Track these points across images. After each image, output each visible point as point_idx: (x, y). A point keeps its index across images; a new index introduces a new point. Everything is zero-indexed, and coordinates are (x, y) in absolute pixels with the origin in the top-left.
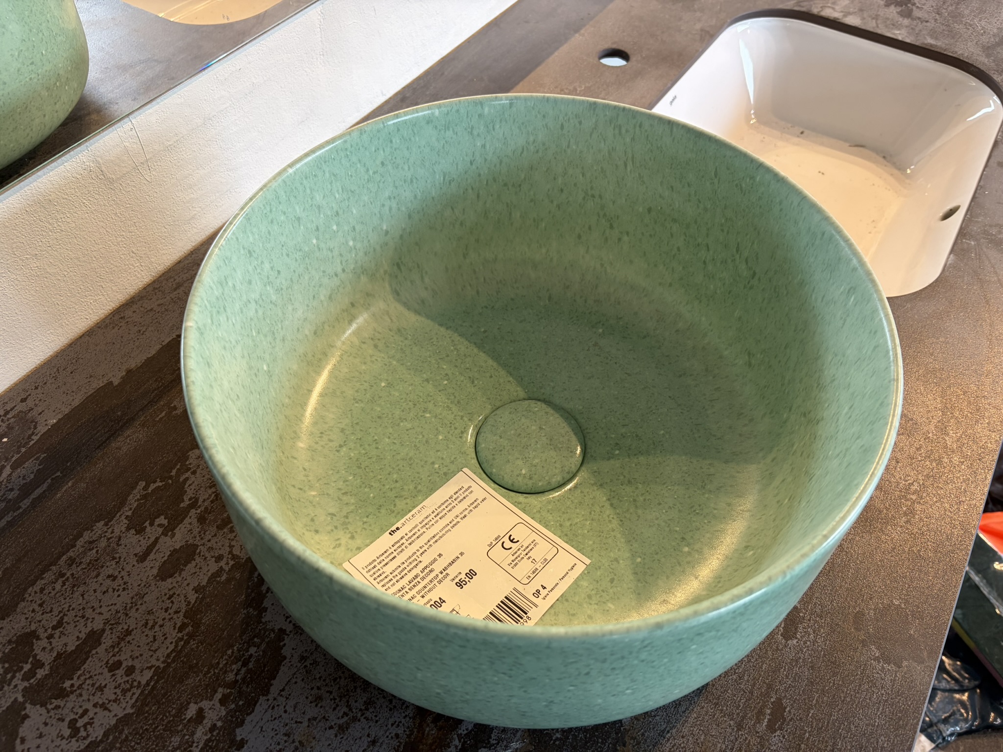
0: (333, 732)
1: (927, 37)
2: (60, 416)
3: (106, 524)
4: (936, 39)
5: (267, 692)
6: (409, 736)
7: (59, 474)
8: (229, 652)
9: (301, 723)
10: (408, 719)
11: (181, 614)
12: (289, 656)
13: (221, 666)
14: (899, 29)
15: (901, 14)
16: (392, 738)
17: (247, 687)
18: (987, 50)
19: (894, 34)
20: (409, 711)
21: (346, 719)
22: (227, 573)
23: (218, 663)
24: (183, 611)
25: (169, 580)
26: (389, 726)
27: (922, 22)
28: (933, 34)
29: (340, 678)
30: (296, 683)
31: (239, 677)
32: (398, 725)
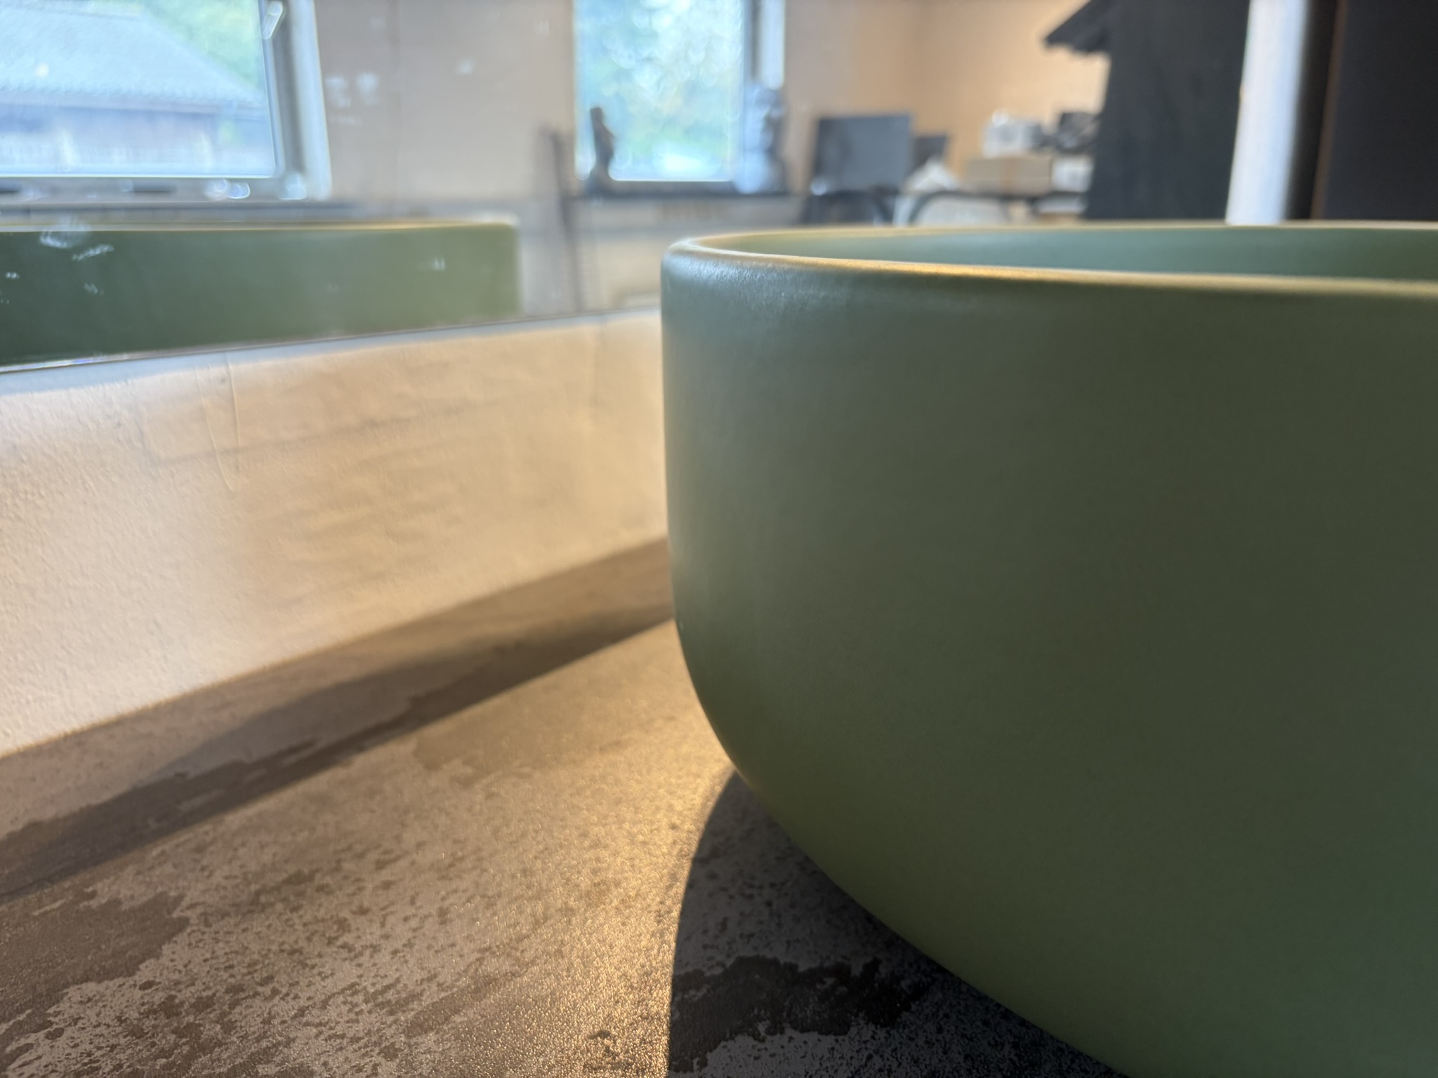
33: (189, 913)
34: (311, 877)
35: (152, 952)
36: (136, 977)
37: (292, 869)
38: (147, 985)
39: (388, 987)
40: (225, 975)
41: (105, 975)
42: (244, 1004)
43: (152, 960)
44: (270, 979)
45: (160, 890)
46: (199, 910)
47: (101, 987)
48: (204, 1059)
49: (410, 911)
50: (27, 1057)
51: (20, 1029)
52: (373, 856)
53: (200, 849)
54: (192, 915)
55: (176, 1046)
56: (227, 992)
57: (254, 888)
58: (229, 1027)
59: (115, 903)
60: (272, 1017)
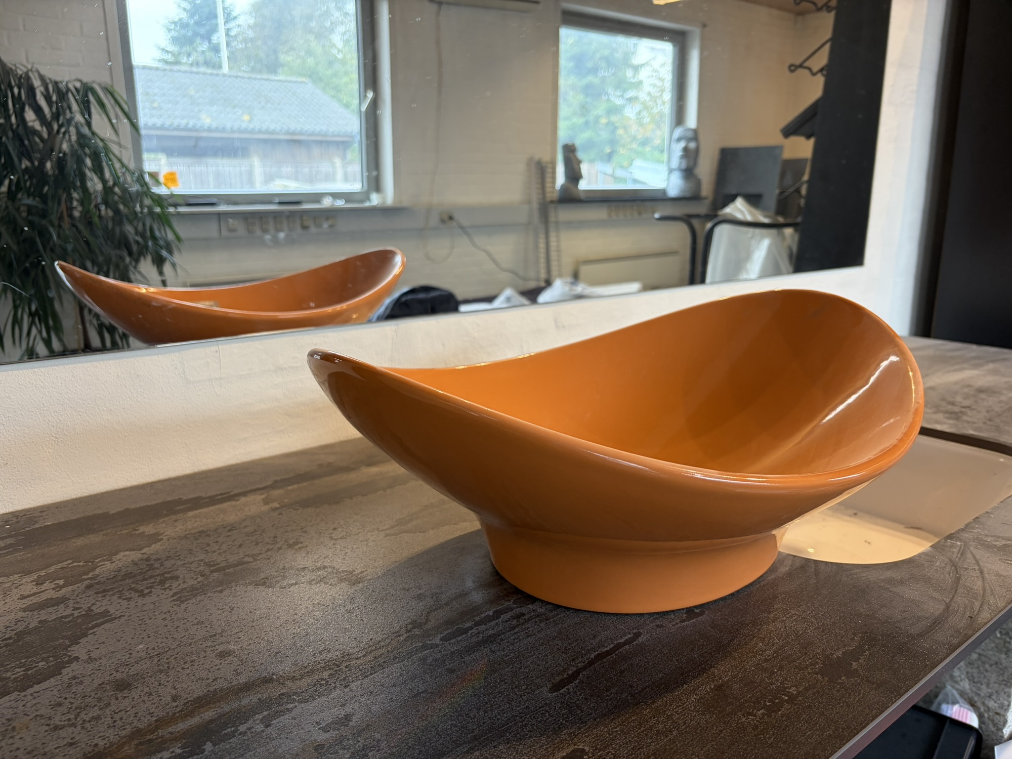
0: (47, 728)
2: (56, 522)
3: (21, 576)
5: (24, 691)
6: (105, 748)
7: (22, 547)
8: (23, 661)
9: (28, 715)
10: (117, 737)
11: (15, 632)
12: (63, 674)
13: (8, 667)
15: (949, 418)
16: (90, 745)
17: (13, 683)
20: (123, 732)
21: (66, 723)
22: (73, 618)
23: (8, 665)
24: (18, 630)
25: (27, 613)
26: (96, 737)
27: (968, 423)
29: (90, 696)
30: (52, 691)
31: (14, 676)
32: (104, 739)
34: (205, 532)
35: (149, 546)
36: (141, 551)
37: (201, 529)
38: (144, 553)
39: (211, 561)
40: (167, 553)
41: (133, 550)
42: (169, 560)
43: (148, 548)
44: (180, 555)
45: (158, 530)
46: (168, 537)
47: (130, 553)
48: (152, 571)
49: (232, 543)
50: (102, 567)
51: (104, 560)
52: (229, 528)
53: (176, 521)
54: (165, 538)
55: (145, 568)
56: (166, 557)
57: (187, 533)
58: (162, 565)
59: (143, 533)
60: (175, 564)
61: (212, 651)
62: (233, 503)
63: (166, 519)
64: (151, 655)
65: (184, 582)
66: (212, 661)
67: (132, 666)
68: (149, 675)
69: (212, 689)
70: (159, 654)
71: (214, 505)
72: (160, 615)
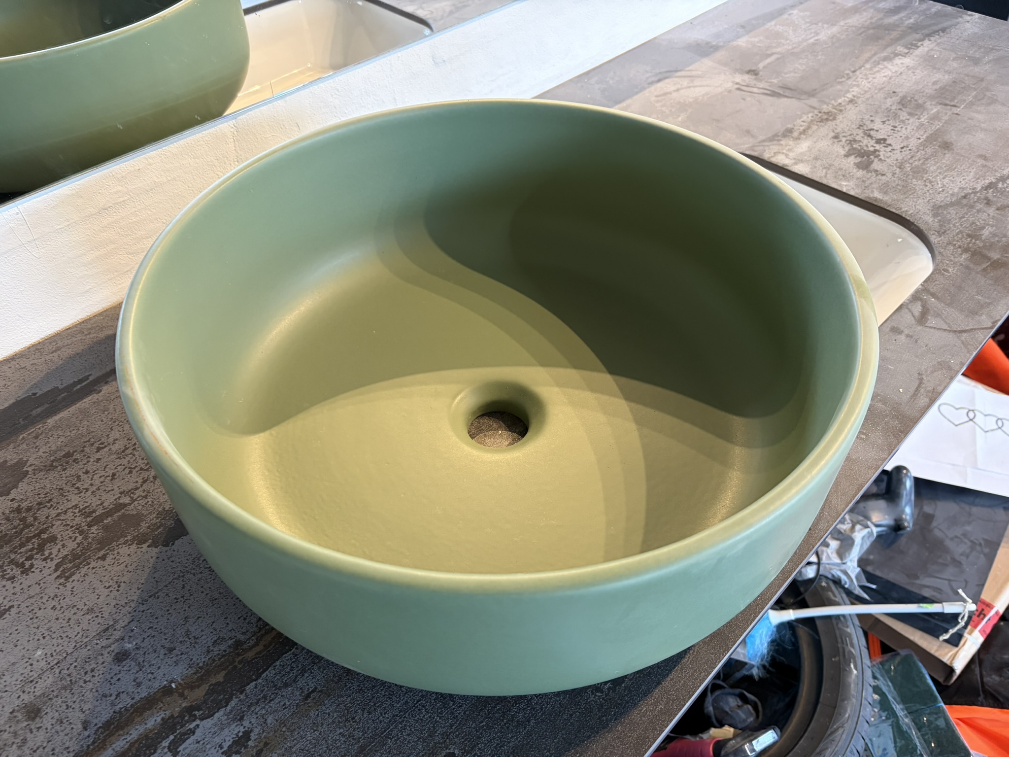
1: (875, 191)
4: (886, 193)
14: (848, 181)
15: (859, 166)
18: (937, 210)
19: (840, 185)
27: (877, 175)
28: (885, 188)
33: (29, 469)
34: (72, 455)
35: (15, 486)
36: (9, 496)
37: (67, 449)
38: (13, 500)
39: (87, 507)
40: (37, 497)
42: (42, 510)
43: (15, 489)
44: (51, 500)
45: (21, 457)
46: (33, 467)
48: (27, 530)
49: (103, 473)
52: (96, 445)
53: (36, 437)
55: (19, 525)
56: (37, 504)
57: (52, 458)
58: (35, 519)
59: (5, 462)
60: (49, 516)
61: (108, 653)
62: (94, 397)
63: (24, 435)
64: (52, 664)
65: (63, 546)
66: (111, 669)
67: (37, 682)
68: (55, 694)
69: (117, 708)
70: (58, 663)
71: (73, 402)
72: (49, 602)
